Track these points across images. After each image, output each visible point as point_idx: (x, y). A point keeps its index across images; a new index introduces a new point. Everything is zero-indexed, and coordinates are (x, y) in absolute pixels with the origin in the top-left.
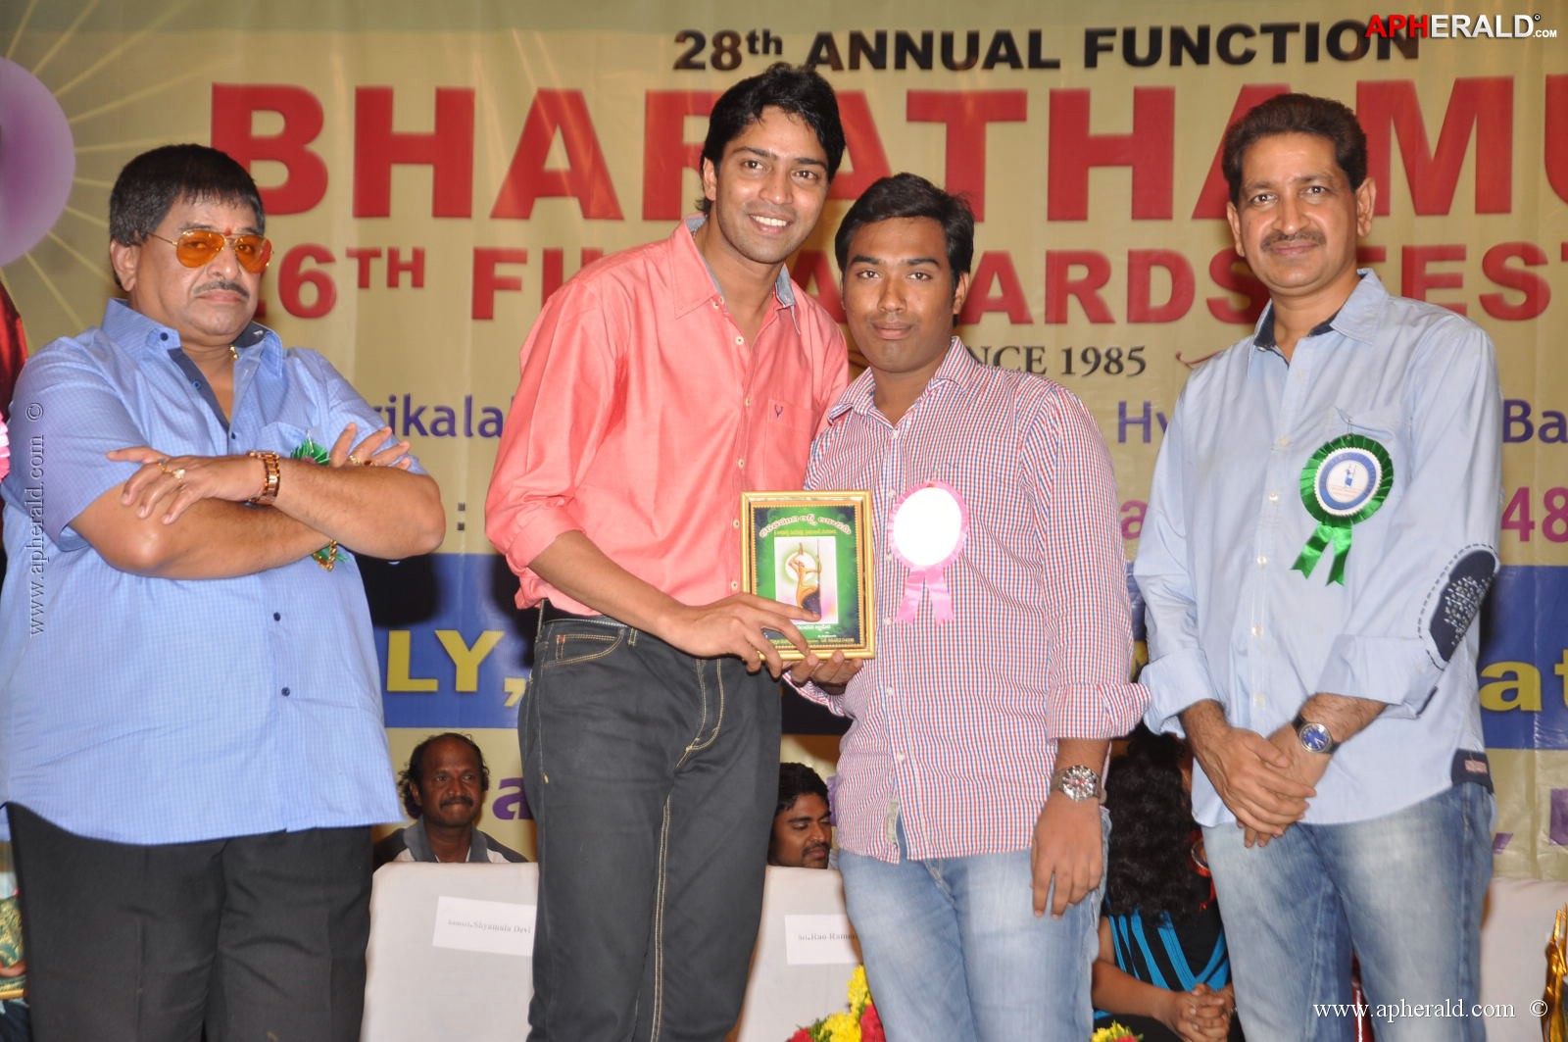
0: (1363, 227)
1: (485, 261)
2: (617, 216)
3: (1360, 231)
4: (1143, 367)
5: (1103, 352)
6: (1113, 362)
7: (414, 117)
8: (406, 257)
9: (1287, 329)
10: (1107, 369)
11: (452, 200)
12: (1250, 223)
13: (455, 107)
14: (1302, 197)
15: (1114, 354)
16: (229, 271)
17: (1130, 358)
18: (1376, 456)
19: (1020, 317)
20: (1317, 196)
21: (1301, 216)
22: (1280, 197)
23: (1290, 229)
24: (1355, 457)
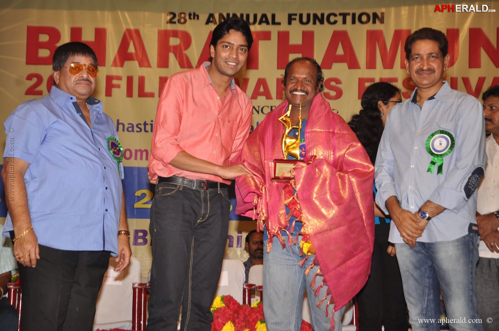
0: (445, 69)
1: (109, 79)
2: (150, 66)
3: (444, 69)
7: (88, 36)
9: (421, 97)
12: (413, 65)
14: (429, 59)
16: (85, 76)
18: (448, 136)
19: (269, 97)
20: (433, 59)
21: (428, 64)
22: (422, 59)
23: (425, 68)
24: (442, 137)
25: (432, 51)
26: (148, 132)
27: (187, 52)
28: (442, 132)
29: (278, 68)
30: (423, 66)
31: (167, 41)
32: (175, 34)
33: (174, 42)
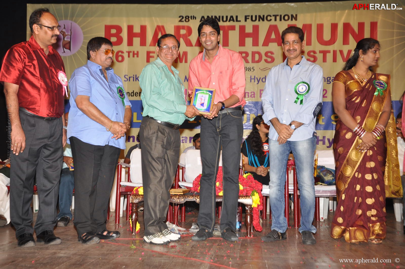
0: (303, 48)
1: (148, 53)
4: (254, 70)
5: (248, 68)
6: (249, 69)
7: (137, 30)
8: (136, 52)
10: (248, 70)
11: (143, 43)
12: (285, 47)
13: (143, 28)
14: (293, 43)
15: (250, 68)
17: (252, 69)
18: (307, 85)
20: (296, 43)
21: (293, 47)
22: (290, 43)
23: (291, 49)
24: (303, 85)
25: (295, 40)
27: (190, 38)
28: (304, 82)
29: (240, 46)
30: (290, 48)
31: (179, 32)
32: (183, 27)
33: (183, 32)
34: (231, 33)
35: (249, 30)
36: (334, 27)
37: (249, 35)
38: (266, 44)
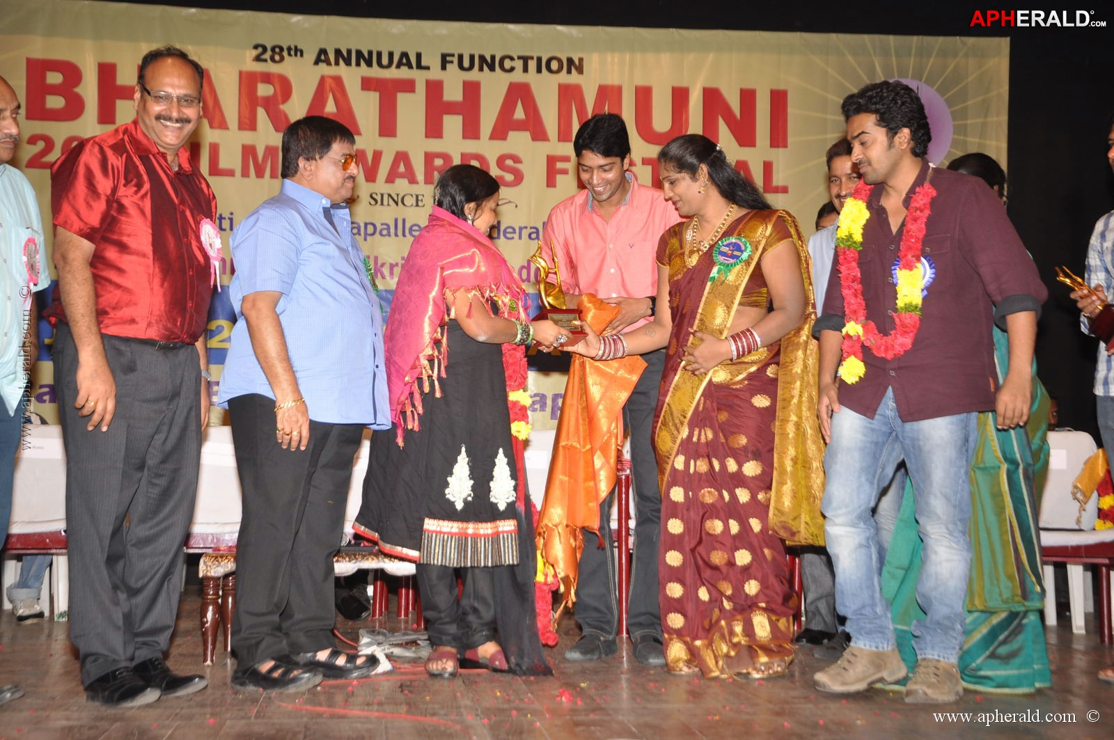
7: (127, 77)
19: (413, 181)
26: (225, 230)
27: (285, 106)
29: (427, 136)
31: (254, 89)
32: (267, 78)
33: (264, 90)
34: (402, 98)
35: (454, 92)
36: (680, 97)
37: (452, 108)
38: (499, 133)
